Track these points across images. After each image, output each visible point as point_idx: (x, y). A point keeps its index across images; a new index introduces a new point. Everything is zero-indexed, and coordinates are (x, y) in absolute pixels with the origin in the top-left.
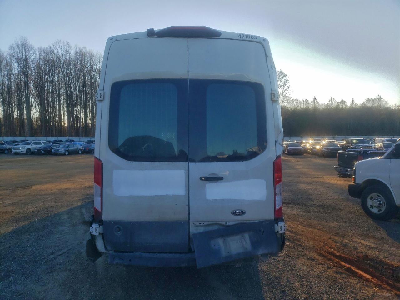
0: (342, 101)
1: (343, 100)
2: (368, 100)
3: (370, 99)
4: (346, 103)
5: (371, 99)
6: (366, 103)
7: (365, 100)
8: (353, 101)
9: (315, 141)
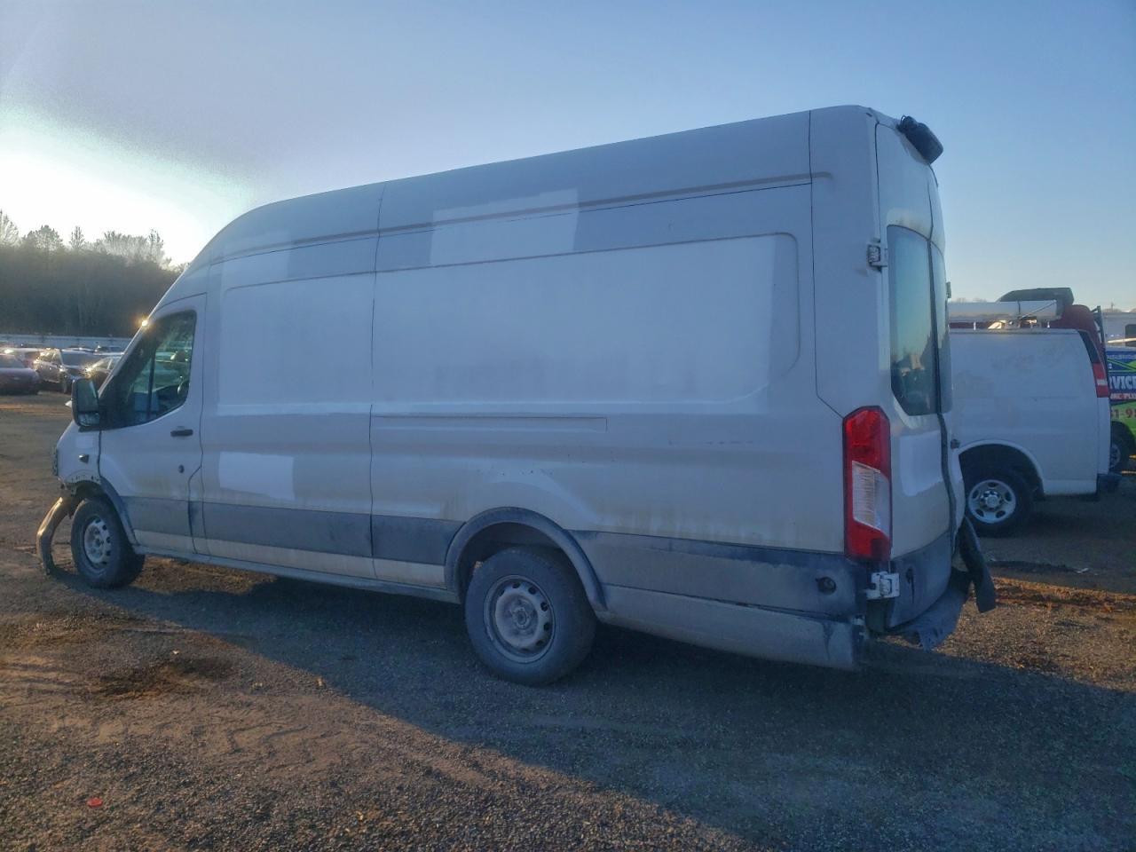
0: (46, 229)
1: (47, 227)
2: (113, 238)
3: (117, 234)
4: (58, 237)
5: (120, 235)
6: (105, 244)
7: (102, 237)
8: (78, 234)
9: (16, 349)
